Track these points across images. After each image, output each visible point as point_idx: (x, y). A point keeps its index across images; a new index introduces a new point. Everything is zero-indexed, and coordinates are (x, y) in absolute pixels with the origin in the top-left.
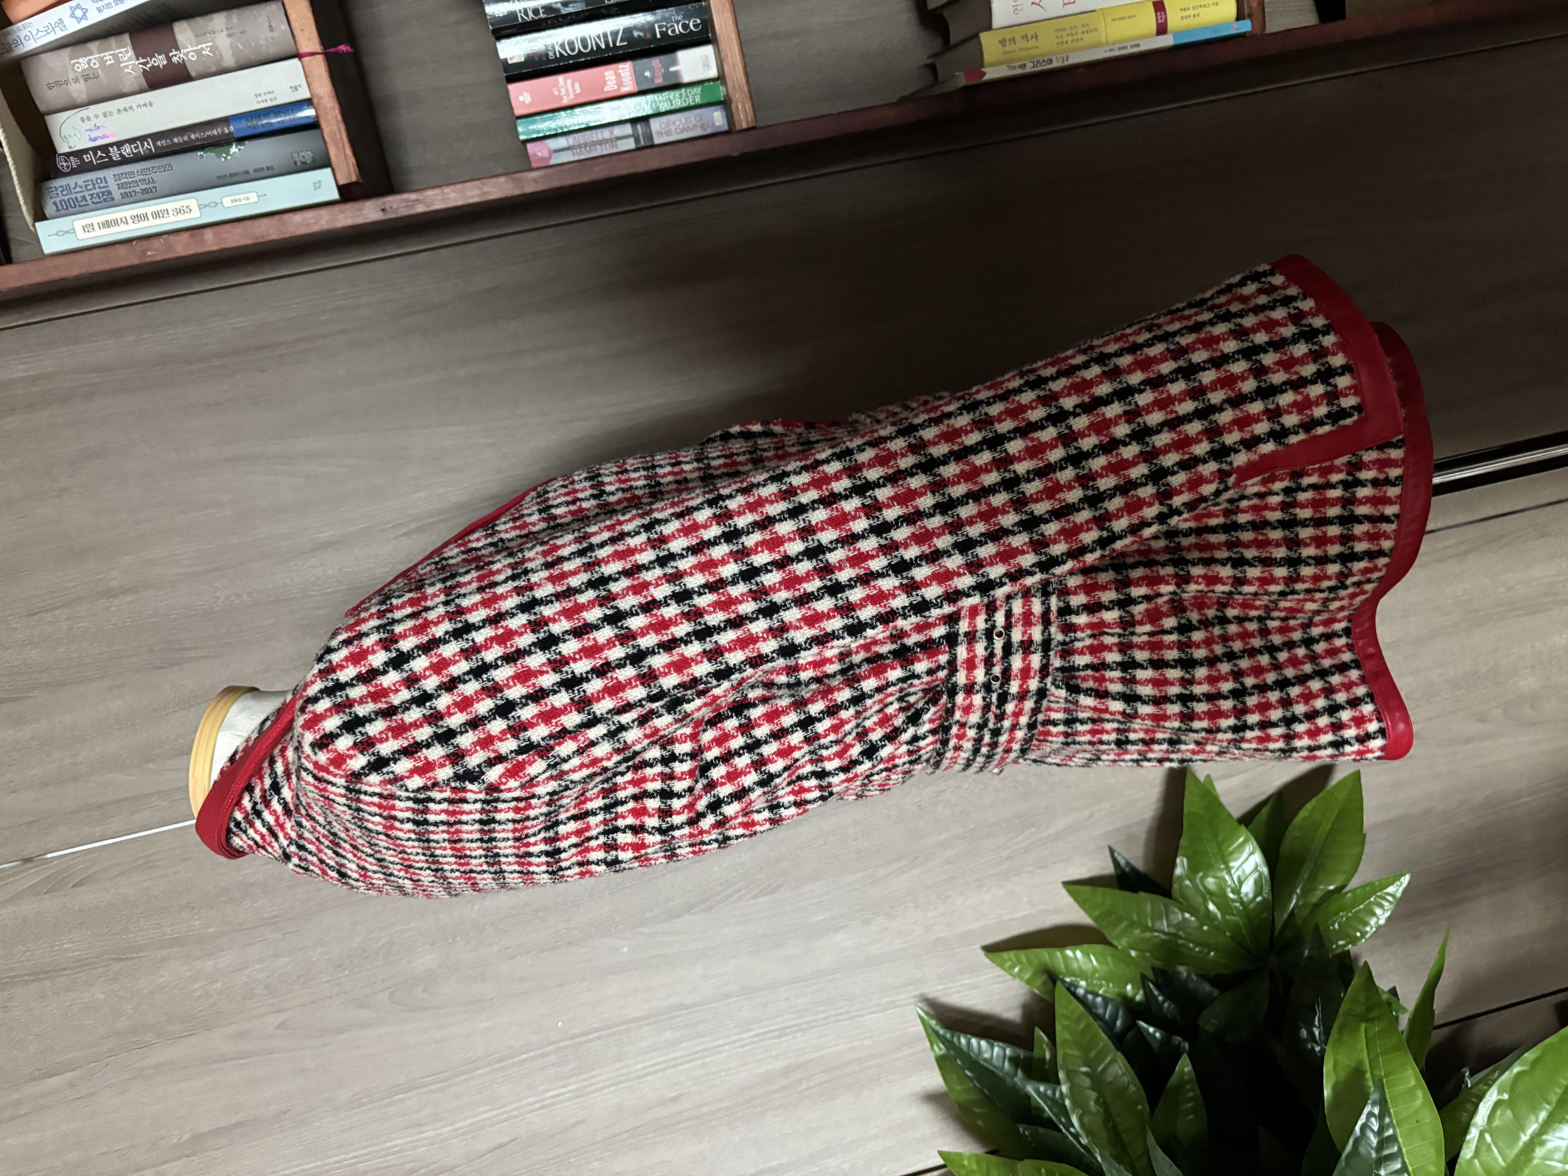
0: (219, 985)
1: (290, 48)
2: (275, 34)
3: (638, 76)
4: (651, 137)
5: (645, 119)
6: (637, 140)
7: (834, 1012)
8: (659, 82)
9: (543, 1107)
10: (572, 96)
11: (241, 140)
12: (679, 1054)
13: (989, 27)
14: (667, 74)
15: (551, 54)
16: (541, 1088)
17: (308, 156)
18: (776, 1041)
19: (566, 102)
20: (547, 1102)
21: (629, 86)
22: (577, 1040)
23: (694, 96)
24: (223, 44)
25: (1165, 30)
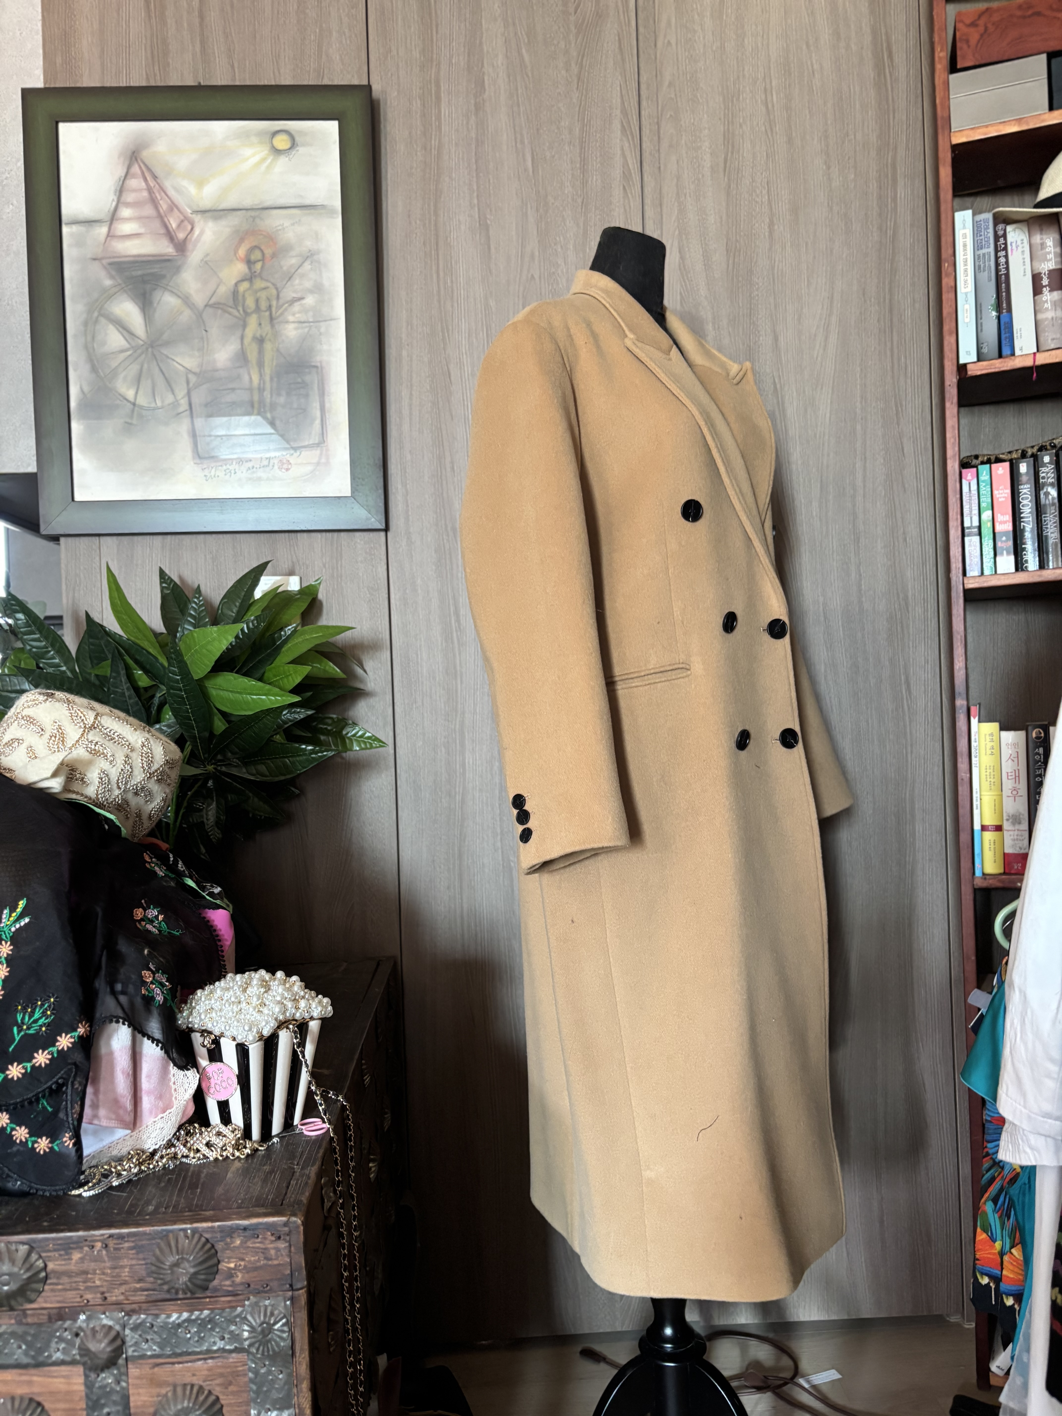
0: (559, 250)
1: (1042, 348)
2: (1050, 341)
3: (1003, 533)
4: (969, 536)
5: (980, 534)
6: (968, 528)
8: (999, 544)
9: (463, 400)
10: (998, 496)
11: (999, 318)
13: (1001, 729)
14: (1002, 549)
15: (1022, 487)
17: (985, 351)
19: (995, 492)
21: (999, 528)
23: (988, 564)
24: (1049, 315)
25: (984, 828)
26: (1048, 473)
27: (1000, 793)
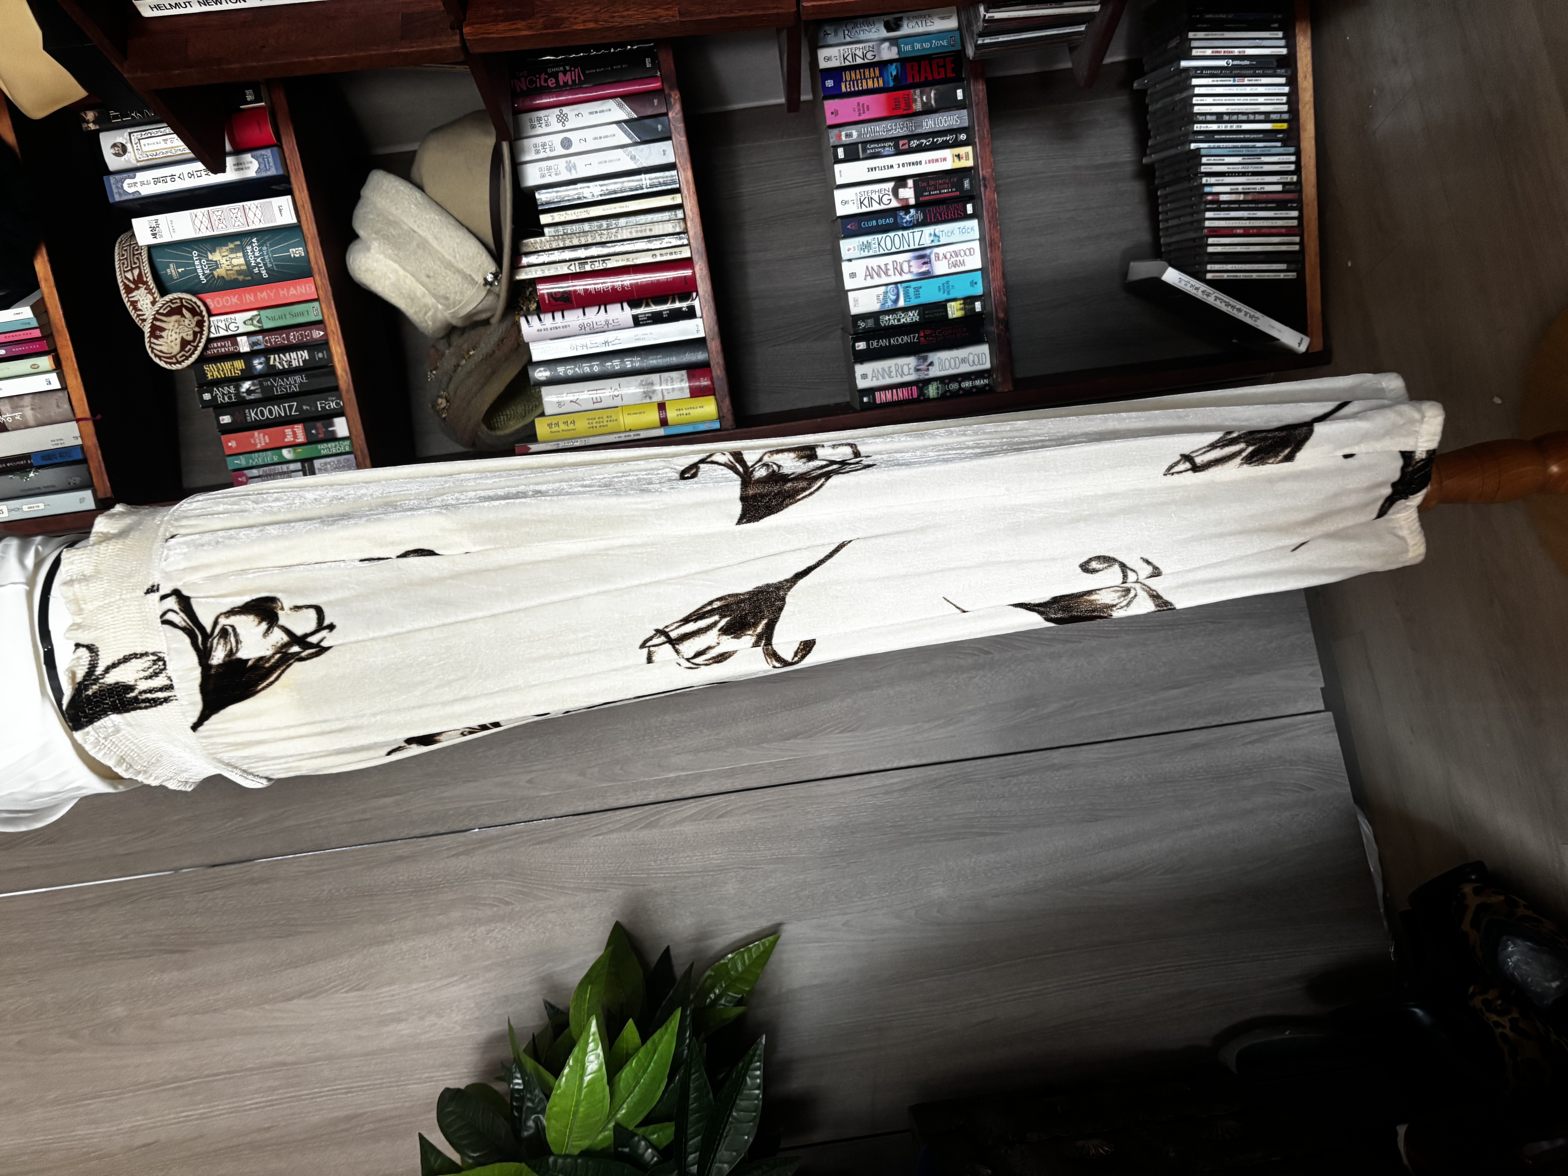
1: (71, 415)
3: (307, 432)
5: (311, 460)
7: (388, 1080)
8: (321, 436)
10: (263, 444)
11: (37, 468)
12: (275, 1097)
13: (542, 414)
14: (327, 432)
15: (249, 418)
16: (178, 1110)
17: (78, 480)
18: (344, 1096)
19: (259, 447)
20: (182, 1119)
21: (301, 439)
22: (208, 1079)
23: (346, 446)
24: (29, 413)
25: (664, 422)
26: (223, 394)
27: (620, 408)
